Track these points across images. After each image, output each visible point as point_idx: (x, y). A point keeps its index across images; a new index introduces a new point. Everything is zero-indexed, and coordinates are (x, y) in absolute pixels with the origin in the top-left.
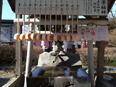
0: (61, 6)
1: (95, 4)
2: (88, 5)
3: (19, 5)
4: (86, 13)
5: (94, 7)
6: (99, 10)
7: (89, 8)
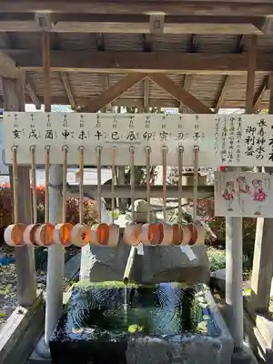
0: (145, 137)
1: (252, 130)
2: (228, 133)
3: (16, 133)
4: (223, 160)
5: (248, 141)
6: (261, 149)
7: (232, 143)
